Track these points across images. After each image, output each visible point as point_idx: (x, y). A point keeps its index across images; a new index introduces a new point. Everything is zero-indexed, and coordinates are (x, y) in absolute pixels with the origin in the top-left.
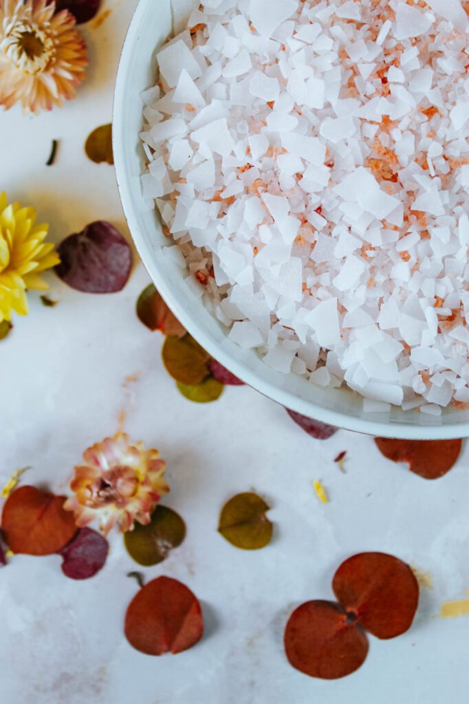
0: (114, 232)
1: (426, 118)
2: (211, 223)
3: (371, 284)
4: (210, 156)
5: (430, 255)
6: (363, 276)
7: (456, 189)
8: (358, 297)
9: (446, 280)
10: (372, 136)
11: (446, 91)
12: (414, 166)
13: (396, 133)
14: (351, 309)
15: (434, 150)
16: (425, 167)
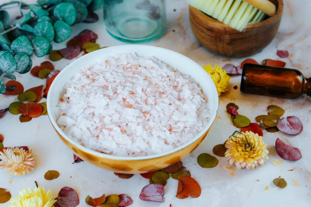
0: (67, 189)
1: (132, 94)
2: (97, 142)
3: (146, 130)
4: (86, 130)
5: (154, 118)
6: (143, 129)
7: (150, 105)
8: (145, 135)
9: (162, 122)
10: (123, 104)
11: (133, 88)
12: (137, 104)
13: (128, 100)
14: (145, 137)
15: (139, 100)
16: (140, 104)
